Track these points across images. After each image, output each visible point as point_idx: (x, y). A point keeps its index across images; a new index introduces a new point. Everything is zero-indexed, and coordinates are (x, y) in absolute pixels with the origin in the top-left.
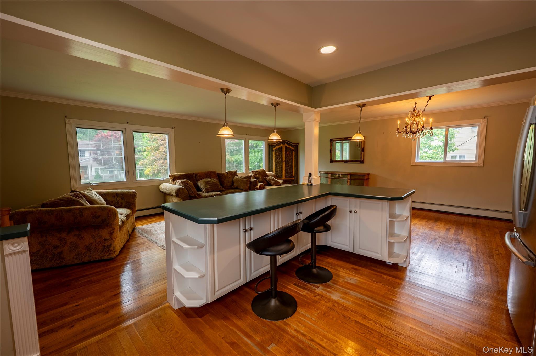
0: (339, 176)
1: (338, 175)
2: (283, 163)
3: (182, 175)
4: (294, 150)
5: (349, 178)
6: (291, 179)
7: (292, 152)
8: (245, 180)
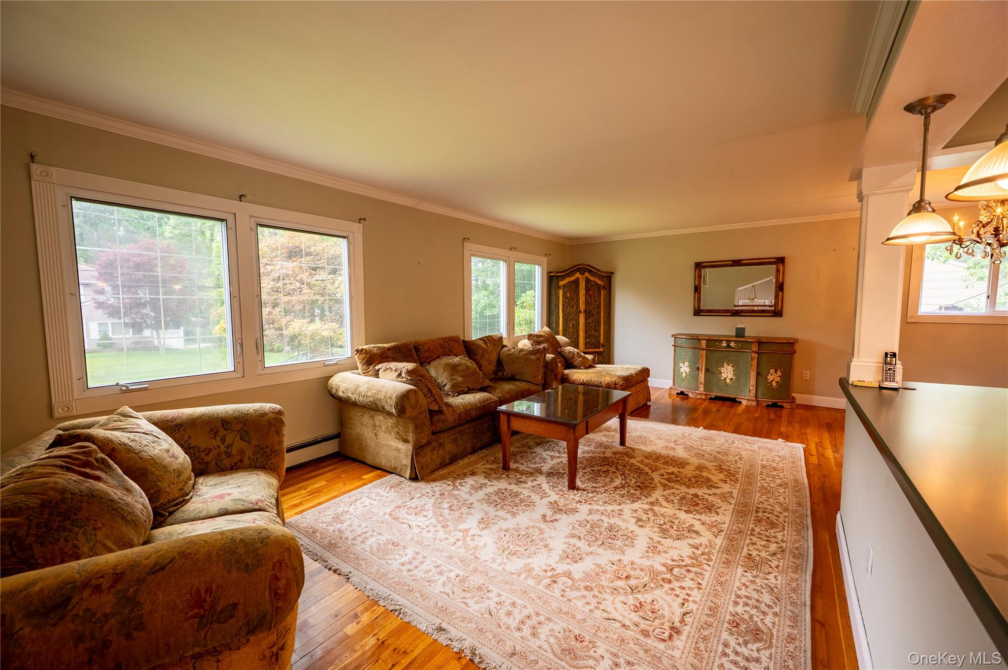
0: (728, 346)
1: (724, 342)
2: (580, 315)
3: (389, 349)
4: (603, 287)
5: (755, 349)
6: (597, 350)
7: (600, 291)
8: (533, 357)
